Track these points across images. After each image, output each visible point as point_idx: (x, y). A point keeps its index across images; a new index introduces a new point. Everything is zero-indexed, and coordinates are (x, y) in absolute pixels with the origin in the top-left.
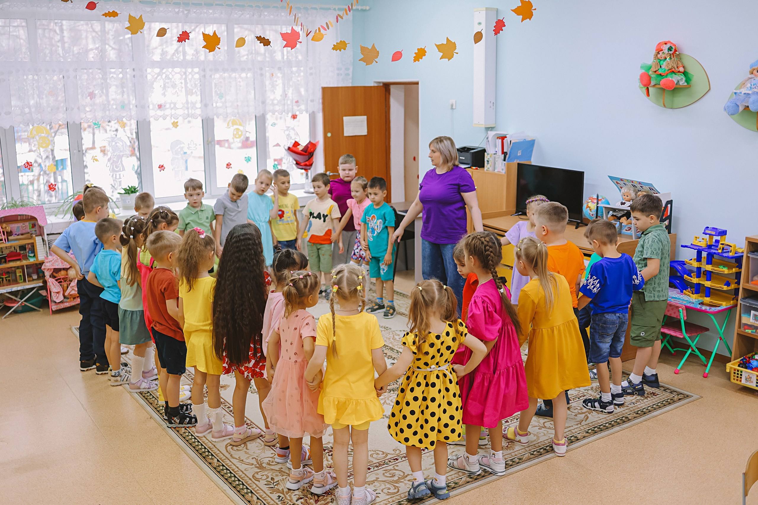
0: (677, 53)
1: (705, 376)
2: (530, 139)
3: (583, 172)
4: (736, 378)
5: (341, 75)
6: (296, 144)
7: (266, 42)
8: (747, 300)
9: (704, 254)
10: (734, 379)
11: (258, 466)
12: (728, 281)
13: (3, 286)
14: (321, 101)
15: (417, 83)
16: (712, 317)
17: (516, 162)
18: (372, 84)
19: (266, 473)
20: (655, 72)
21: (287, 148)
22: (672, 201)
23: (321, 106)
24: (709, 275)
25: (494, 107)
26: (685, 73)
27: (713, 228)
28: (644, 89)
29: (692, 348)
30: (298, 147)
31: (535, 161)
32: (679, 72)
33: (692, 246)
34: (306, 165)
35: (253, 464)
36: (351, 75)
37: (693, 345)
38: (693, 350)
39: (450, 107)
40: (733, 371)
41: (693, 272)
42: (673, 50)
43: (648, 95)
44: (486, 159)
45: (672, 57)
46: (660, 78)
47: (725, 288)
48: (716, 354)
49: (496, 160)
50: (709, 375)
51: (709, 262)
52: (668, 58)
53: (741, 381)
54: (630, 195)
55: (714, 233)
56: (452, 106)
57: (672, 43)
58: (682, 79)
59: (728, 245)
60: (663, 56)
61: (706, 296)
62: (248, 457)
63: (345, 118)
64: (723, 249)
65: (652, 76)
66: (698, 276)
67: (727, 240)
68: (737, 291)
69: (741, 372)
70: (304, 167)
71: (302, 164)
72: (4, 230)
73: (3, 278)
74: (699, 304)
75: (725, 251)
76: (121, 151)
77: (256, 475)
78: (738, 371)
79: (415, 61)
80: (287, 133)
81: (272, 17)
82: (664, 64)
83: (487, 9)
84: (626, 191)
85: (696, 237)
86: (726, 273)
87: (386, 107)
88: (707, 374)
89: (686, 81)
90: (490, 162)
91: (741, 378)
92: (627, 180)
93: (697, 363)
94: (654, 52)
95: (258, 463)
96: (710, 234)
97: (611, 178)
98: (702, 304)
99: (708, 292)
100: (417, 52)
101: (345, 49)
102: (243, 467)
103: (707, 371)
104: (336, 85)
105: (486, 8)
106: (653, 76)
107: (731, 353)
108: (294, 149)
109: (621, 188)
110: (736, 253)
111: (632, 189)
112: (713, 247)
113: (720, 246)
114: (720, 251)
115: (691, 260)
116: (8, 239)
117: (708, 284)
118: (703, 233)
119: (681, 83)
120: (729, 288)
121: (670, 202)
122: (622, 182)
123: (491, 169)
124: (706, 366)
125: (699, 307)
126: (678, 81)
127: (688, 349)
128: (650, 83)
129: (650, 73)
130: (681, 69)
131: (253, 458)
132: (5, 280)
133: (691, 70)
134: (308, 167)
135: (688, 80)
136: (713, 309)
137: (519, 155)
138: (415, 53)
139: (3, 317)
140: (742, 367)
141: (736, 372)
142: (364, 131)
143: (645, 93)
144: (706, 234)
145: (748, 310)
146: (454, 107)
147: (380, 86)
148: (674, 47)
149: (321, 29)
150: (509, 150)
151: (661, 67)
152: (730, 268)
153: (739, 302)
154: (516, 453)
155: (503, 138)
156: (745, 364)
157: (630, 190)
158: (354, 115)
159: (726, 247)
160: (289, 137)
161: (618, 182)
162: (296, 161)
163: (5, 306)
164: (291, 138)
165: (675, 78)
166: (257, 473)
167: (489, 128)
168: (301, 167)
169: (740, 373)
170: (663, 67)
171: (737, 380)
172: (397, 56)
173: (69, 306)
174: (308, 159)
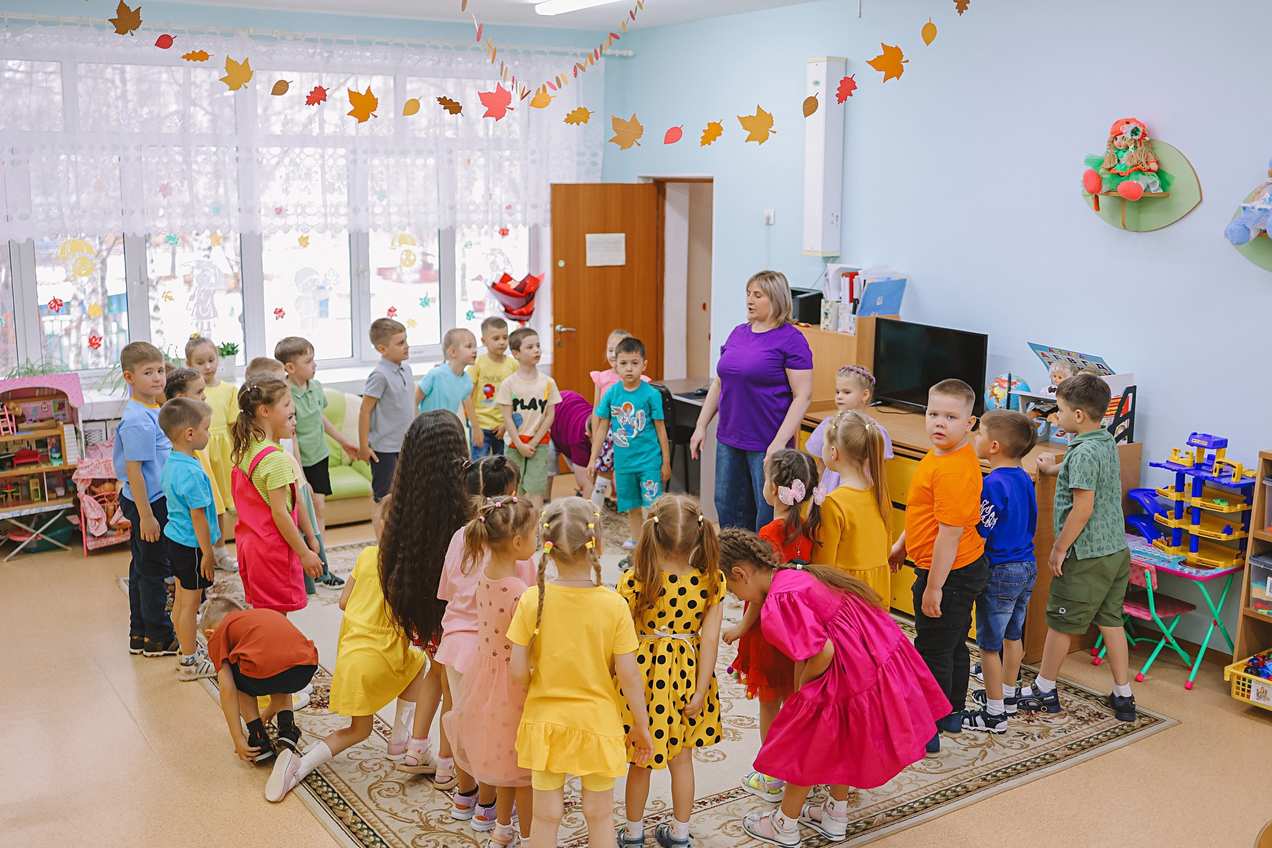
0: (1147, 138)
1: (1189, 687)
2: (897, 279)
3: (986, 336)
4: (1241, 691)
5: (584, 164)
6: (506, 278)
7: (453, 107)
8: (1260, 559)
9: (1189, 479)
10: (1238, 693)
11: (421, 824)
12: (1229, 526)
13: (7, 506)
14: (548, 207)
15: (711, 181)
16: (1202, 586)
17: (874, 315)
18: (635, 181)
19: (435, 837)
20: (1110, 169)
21: (490, 284)
22: (1135, 387)
23: (548, 216)
24: (1197, 515)
25: (839, 223)
26: (1159, 173)
27: (1204, 435)
28: (1091, 198)
29: (1166, 638)
30: (509, 283)
31: (905, 316)
32: (1150, 170)
33: (1169, 465)
34: (521, 314)
35: (413, 821)
36: (600, 163)
37: (1168, 633)
38: (1168, 642)
39: (765, 221)
40: (1235, 680)
41: (1170, 509)
42: (1140, 134)
43: (1097, 208)
44: (823, 311)
45: (1138, 145)
46: (1117, 180)
47: (1224, 537)
48: (1207, 649)
49: (840, 311)
50: (1194, 685)
51: (1197, 493)
52: (1131, 147)
53: (1248, 697)
54: (1065, 376)
55: (1205, 443)
56: (768, 219)
57: (1138, 122)
58: (1154, 182)
59: (1229, 465)
60: (1123, 143)
61: (1192, 551)
62: (406, 809)
63: (589, 237)
64: (1221, 471)
65: (1104, 176)
66: (1179, 516)
67: (1227, 456)
68: (1243, 542)
69: (1250, 681)
70: (518, 317)
71: (515, 312)
72: (12, 412)
73: (6, 494)
74: (1179, 563)
75: (1223, 474)
76: (212, 285)
77: (417, 840)
78: (1244, 679)
79: (703, 144)
80: (491, 258)
81: (470, 65)
82: (1124, 156)
83: (829, 59)
84: (1057, 368)
85: (1176, 450)
86: (1225, 511)
87: (658, 218)
88: (1192, 683)
89: (1162, 186)
90: (829, 316)
91: (1249, 691)
92: (1060, 351)
93: (1175, 664)
94: (1108, 136)
95: (422, 820)
96: (1199, 446)
97: (1033, 346)
98: (1184, 563)
99: (1195, 544)
100: (707, 128)
101: (586, 122)
102: (395, 825)
103: (1191, 679)
104: (573, 181)
105: (828, 57)
106: (1106, 176)
107: (1232, 647)
108: (503, 286)
109: (1049, 363)
110: (1242, 479)
111: (1068, 365)
112: (1203, 468)
113: (1216, 466)
114: (1215, 475)
115: (1167, 488)
116: (17, 428)
117: (1194, 530)
118: (1188, 443)
119: (1152, 189)
120: (1231, 538)
121: (1132, 390)
122: (1052, 354)
123: (831, 327)
124: (1190, 669)
125: (1178, 568)
126: (1148, 186)
127: (1160, 640)
128: (1100, 188)
129: (1101, 171)
130: (1154, 166)
131: (413, 811)
132: (9, 496)
133: (1170, 169)
134: (526, 318)
135: (1164, 185)
136: (1203, 573)
137: (878, 304)
138: (704, 131)
139: (5, 560)
140: (1251, 673)
141: (1241, 681)
142: (618, 258)
143: (1092, 204)
144: (1192, 445)
145: (1263, 575)
146: (771, 222)
147: (650, 184)
148: (1141, 129)
149: (547, 87)
150: (863, 295)
151: (1119, 161)
152: (1232, 503)
153: (1248, 561)
154: (862, 812)
155: (852, 275)
156: (1257, 669)
157: (1064, 367)
158: (605, 232)
159: (1225, 468)
160: (494, 265)
161: (1045, 353)
162: (505, 306)
163: (9, 541)
164: (498, 267)
165: (1141, 181)
166: (420, 836)
167: (829, 258)
169: (1247, 683)
170: (1123, 162)
171: (1243, 695)
172: (673, 135)
173: (117, 542)
174: (524, 303)
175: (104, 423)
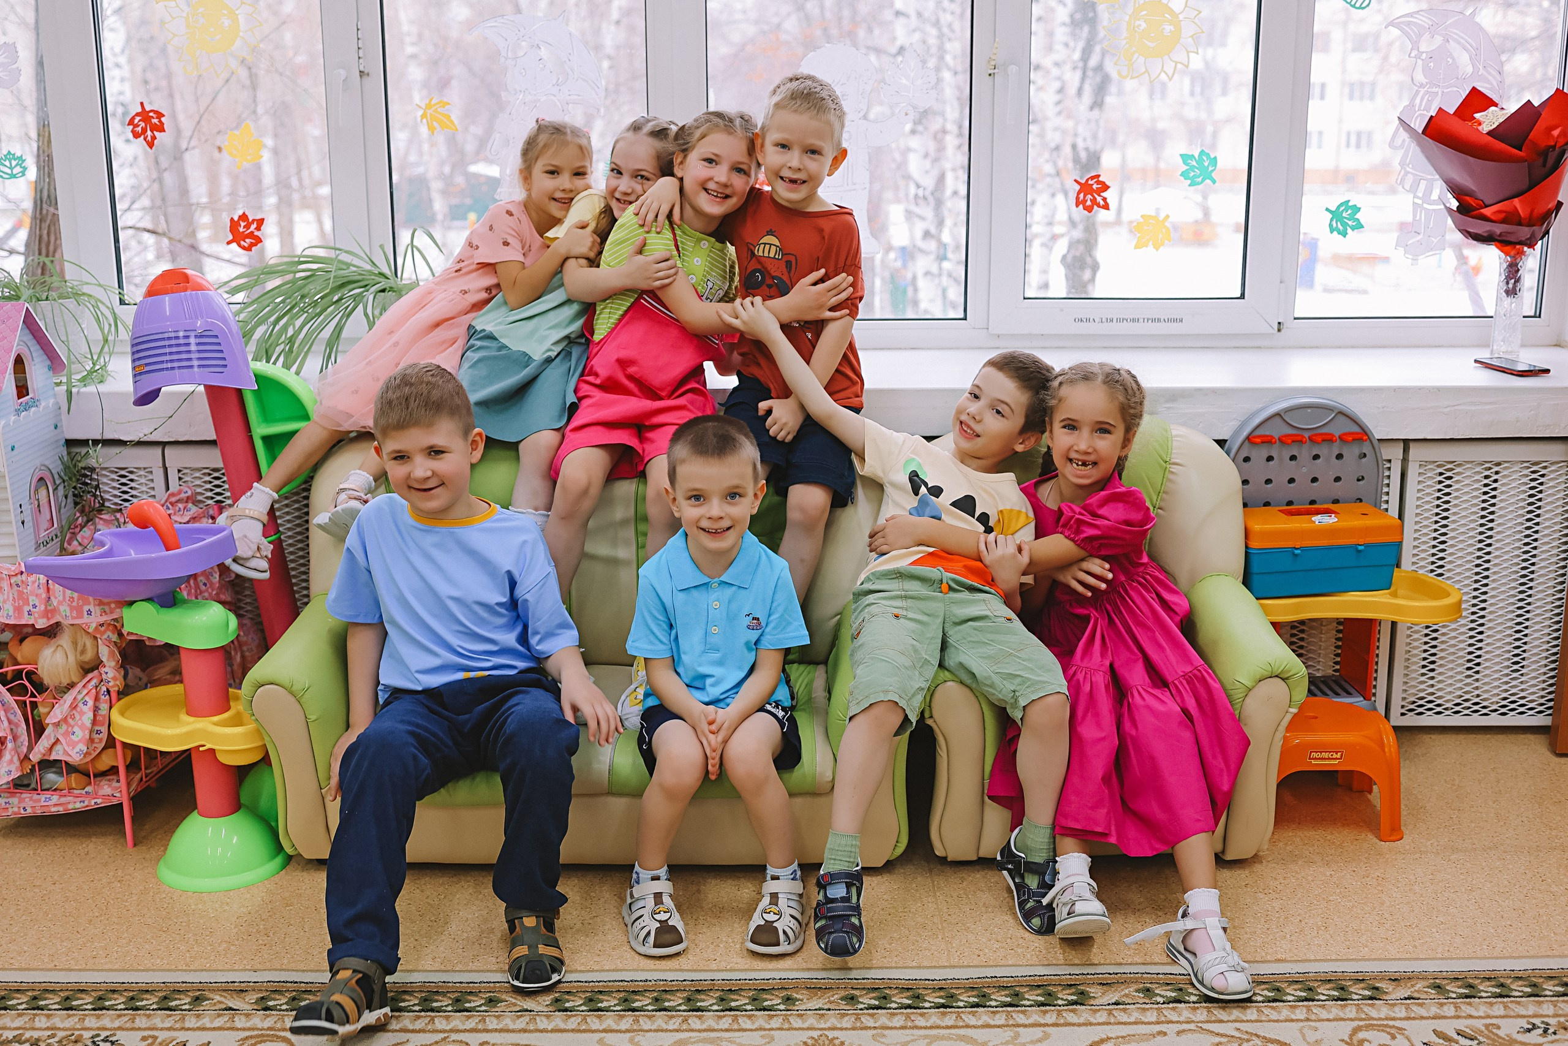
6: (1477, 101)
21: (1419, 125)
30: (1482, 116)
34: (1513, 218)
70: (1498, 229)
71: (1487, 212)
108: (1460, 128)
134: (1524, 232)
162: (1458, 192)
168: (1482, 228)
173: (60, 810)
174: (1525, 184)
175: (158, 451)
